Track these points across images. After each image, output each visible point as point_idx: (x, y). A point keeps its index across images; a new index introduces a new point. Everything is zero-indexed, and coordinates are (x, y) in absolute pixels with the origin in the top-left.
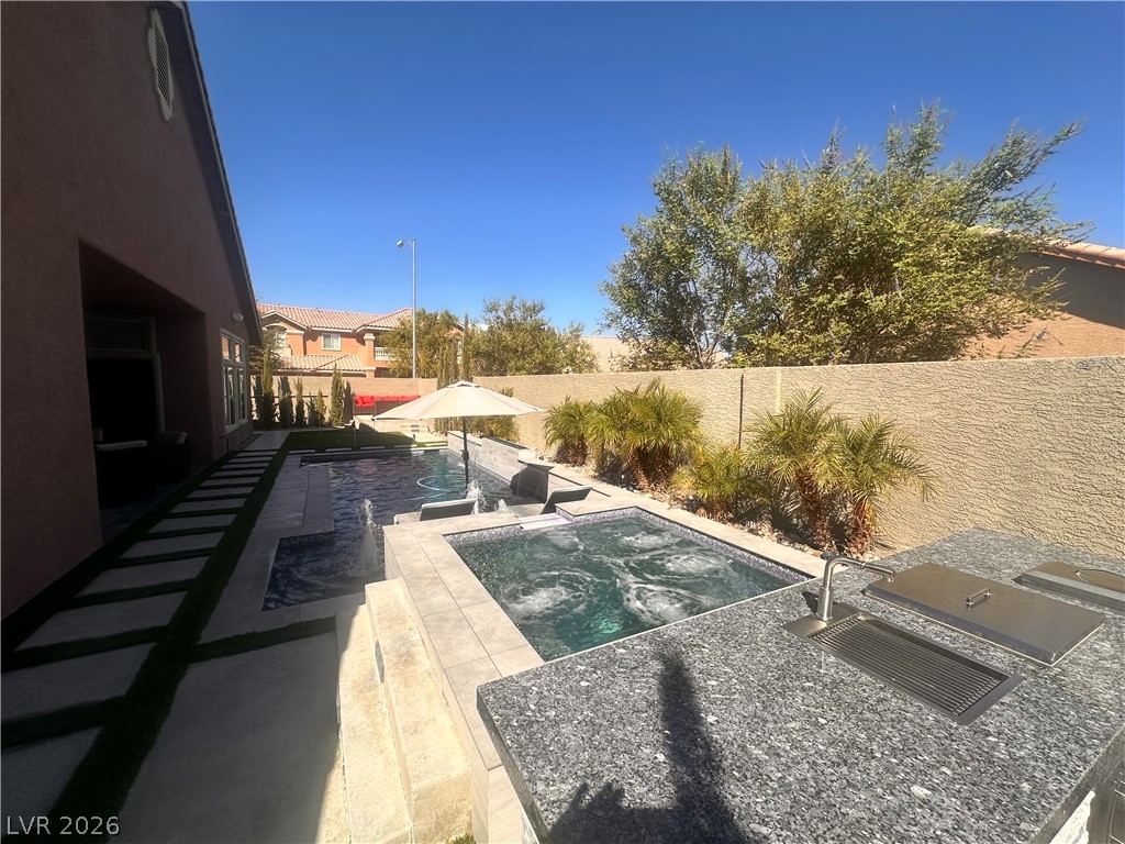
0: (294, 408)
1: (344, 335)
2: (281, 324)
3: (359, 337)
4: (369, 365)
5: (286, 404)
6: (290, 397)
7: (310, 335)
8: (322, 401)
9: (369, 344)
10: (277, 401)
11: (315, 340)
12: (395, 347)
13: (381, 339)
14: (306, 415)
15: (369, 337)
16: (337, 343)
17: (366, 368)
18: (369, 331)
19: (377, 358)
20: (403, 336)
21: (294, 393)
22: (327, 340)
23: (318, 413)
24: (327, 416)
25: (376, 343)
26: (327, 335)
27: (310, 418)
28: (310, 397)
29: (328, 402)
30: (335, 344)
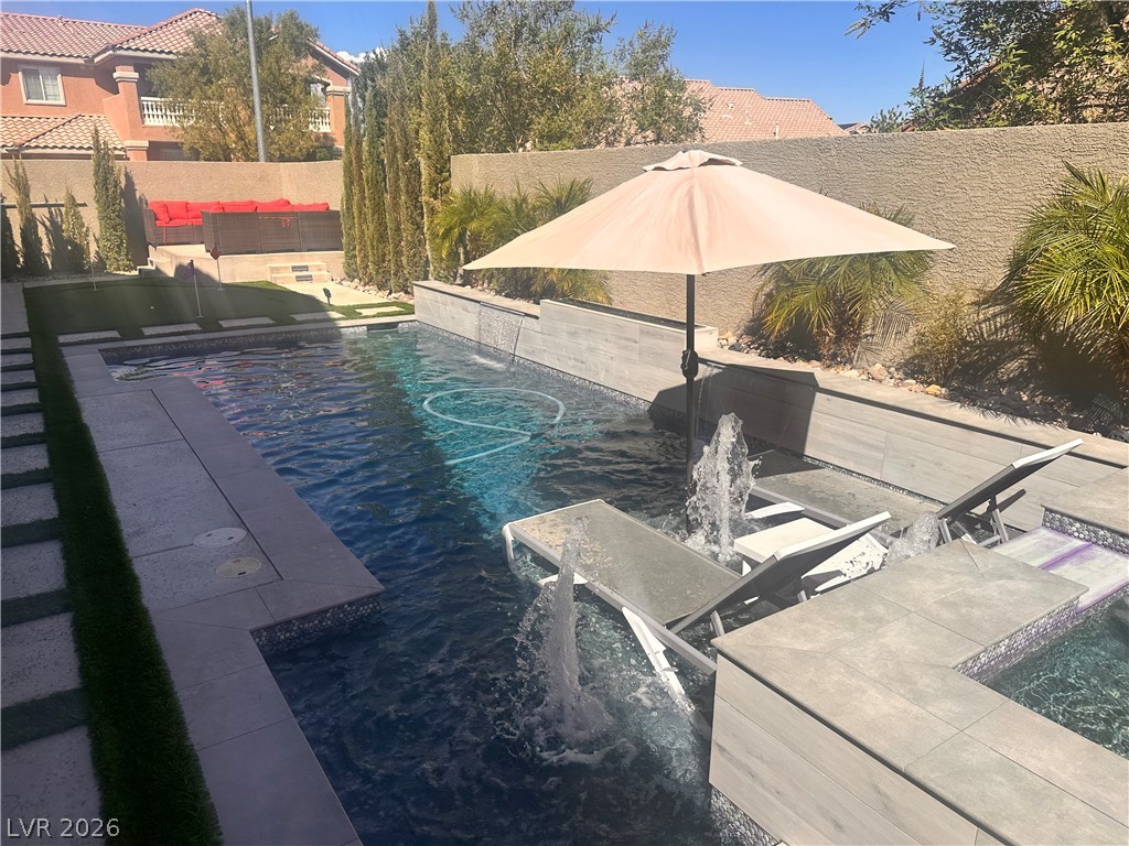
0: (16, 233)
1: (67, 70)
3: (102, 75)
4: (134, 137)
8: (78, 217)
9: (127, 91)
11: (4, 81)
12: (188, 94)
13: (152, 77)
14: (45, 248)
15: (124, 73)
16: (55, 89)
17: (128, 143)
18: (123, 61)
19: (149, 122)
20: (204, 71)
22: (31, 81)
23: (70, 242)
24: (92, 249)
25: (145, 88)
26: (31, 70)
28: (49, 206)
30: (50, 90)
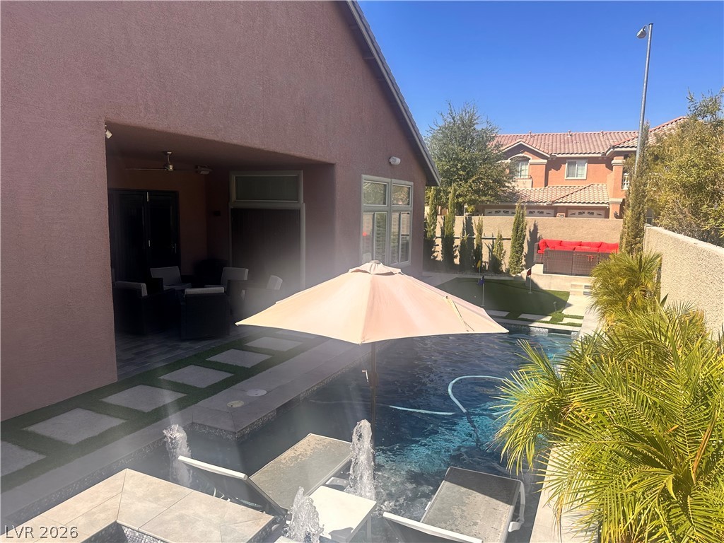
1: (592, 161)
2: (525, 154)
3: (607, 161)
4: (614, 197)
5: (465, 246)
6: (471, 239)
8: (501, 245)
9: (618, 170)
10: (457, 242)
11: (558, 168)
15: (618, 160)
16: (582, 171)
18: (618, 154)
19: (625, 187)
21: (476, 234)
22: (571, 168)
23: (496, 258)
24: (505, 262)
25: (626, 169)
26: (572, 162)
27: (490, 263)
29: (507, 246)
30: (580, 172)
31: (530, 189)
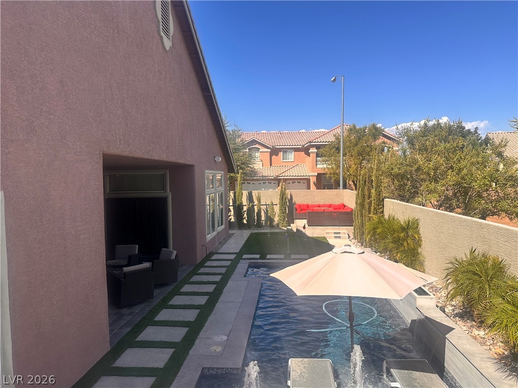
0: (256, 213)
1: (296, 150)
2: (257, 146)
3: (306, 150)
4: (312, 172)
5: (250, 211)
6: (253, 206)
7: (274, 152)
8: (273, 209)
9: (313, 156)
10: (245, 208)
11: (277, 155)
12: (331, 157)
13: (321, 152)
14: (263, 218)
15: (313, 150)
16: (291, 156)
17: (310, 174)
18: (313, 146)
19: (318, 166)
21: (256, 202)
22: (285, 155)
23: (270, 217)
24: (276, 219)
25: (318, 156)
26: (285, 151)
27: (266, 221)
28: (266, 205)
29: (277, 209)
30: (290, 157)
31: (262, 168)
